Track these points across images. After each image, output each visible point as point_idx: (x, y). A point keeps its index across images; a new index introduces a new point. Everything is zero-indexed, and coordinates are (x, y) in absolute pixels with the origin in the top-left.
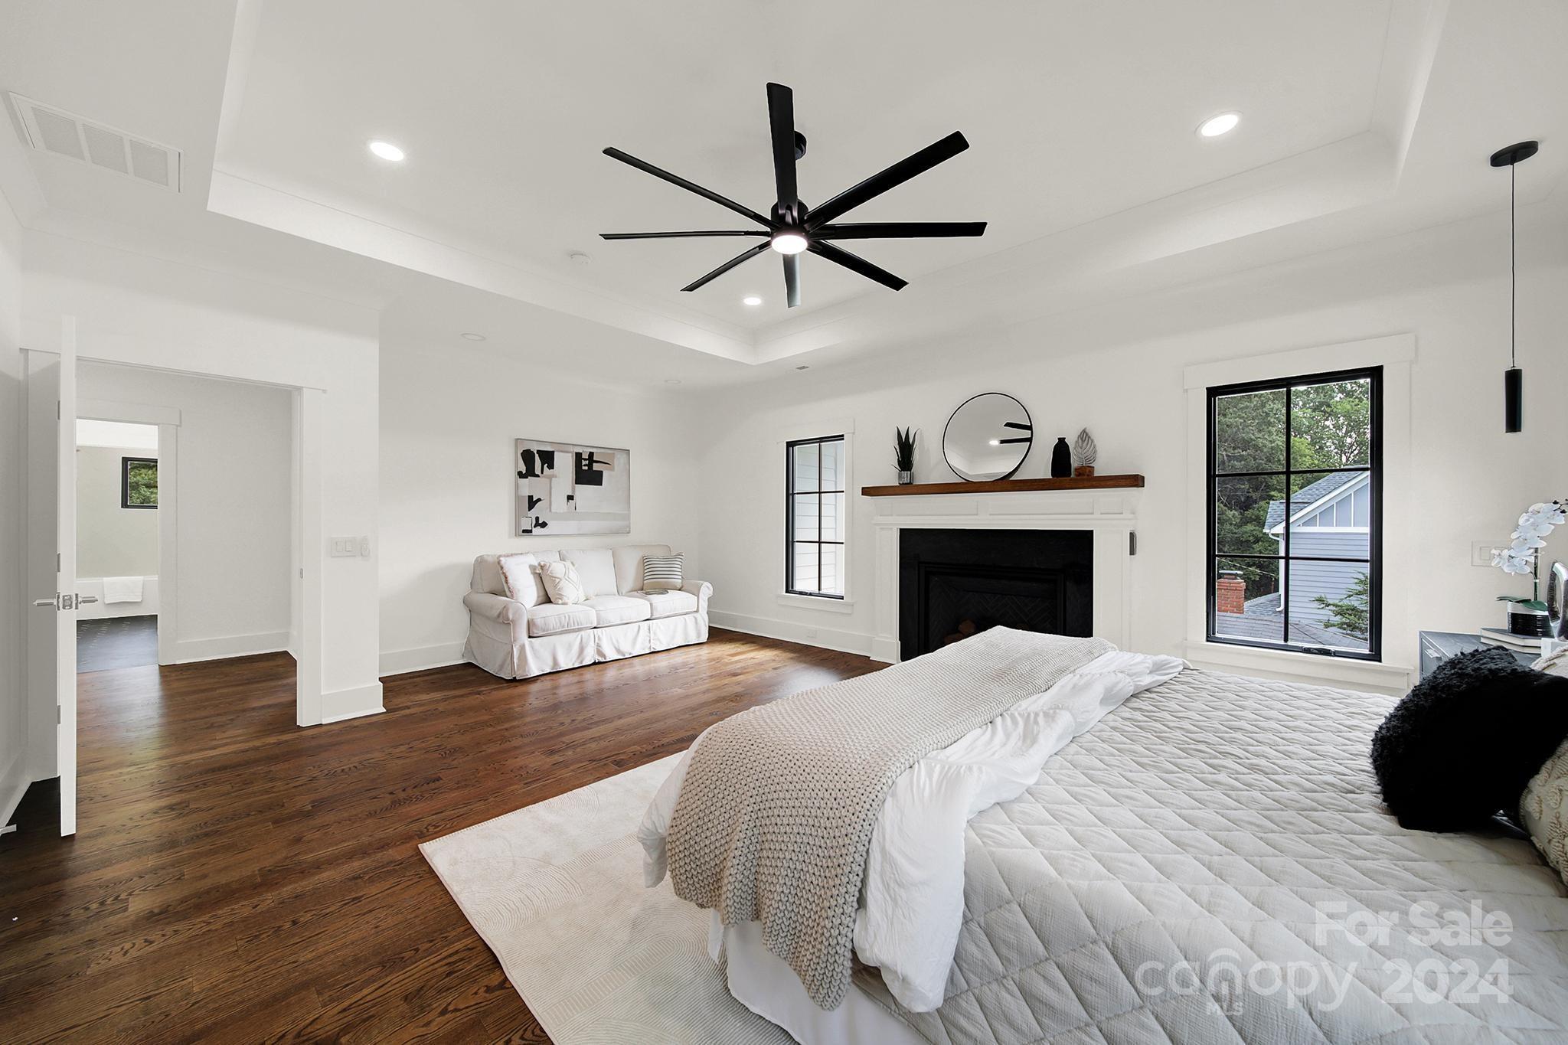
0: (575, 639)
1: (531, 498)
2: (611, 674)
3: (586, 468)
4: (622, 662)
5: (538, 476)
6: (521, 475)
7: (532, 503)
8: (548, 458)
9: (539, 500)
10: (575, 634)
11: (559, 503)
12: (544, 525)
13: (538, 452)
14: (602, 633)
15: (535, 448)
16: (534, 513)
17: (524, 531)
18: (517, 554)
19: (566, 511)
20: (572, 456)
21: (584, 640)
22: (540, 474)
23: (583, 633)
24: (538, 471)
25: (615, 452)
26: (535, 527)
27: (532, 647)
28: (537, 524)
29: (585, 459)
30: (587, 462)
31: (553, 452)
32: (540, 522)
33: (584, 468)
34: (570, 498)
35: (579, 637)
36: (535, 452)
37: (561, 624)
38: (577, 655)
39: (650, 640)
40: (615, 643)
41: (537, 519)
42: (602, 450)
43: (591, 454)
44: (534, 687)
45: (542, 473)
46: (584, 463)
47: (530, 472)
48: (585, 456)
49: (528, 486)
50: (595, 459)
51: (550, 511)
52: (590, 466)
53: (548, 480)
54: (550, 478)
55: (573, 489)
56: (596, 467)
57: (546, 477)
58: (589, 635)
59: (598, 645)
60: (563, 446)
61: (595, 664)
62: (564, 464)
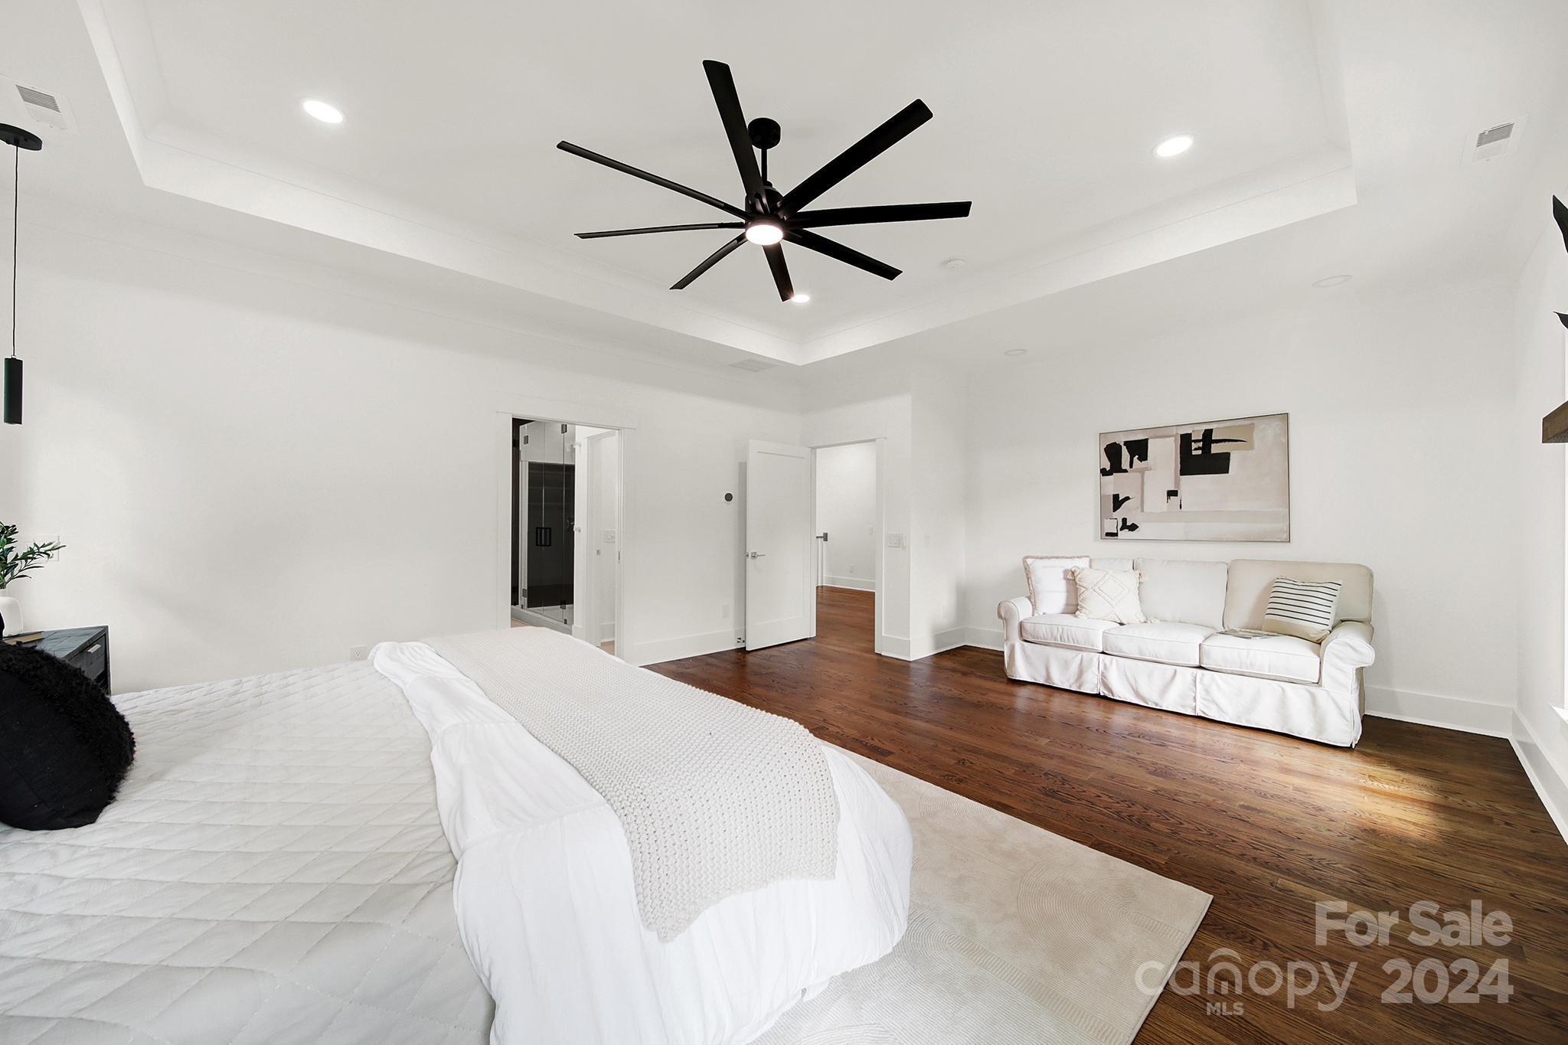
0: (1075, 658)
1: (1116, 497)
2: (1121, 719)
3: (1199, 452)
4: (1142, 712)
5: (1125, 471)
6: (1104, 472)
7: (1117, 502)
8: (1139, 449)
9: (1127, 498)
10: (1075, 653)
11: (1156, 499)
12: (1133, 527)
13: (1126, 443)
14: (1111, 662)
15: (1121, 440)
16: (1120, 514)
17: (1108, 534)
18: (1063, 557)
19: (1165, 510)
20: (1175, 441)
21: (1084, 663)
22: (1128, 468)
23: (1085, 654)
24: (1125, 465)
25: (1254, 421)
26: (1121, 530)
27: (1024, 650)
28: (1124, 526)
29: (1196, 441)
30: (1200, 444)
31: (1147, 440)
32: (1129, 524)
33: (1194, 453)
34: (1172, 493)
35: (1080, 656)
36: (1122, 444)
37: (1052, 635)
38: (1076, 677)
39: (1195, 698)
40: (1133, 683)
41: (1124, 520)
42: (1228, 424)
43: (1208, 434)
44: (1024, 692)
45: (1131, 466)
46: (1194, 446)
47: (1116, 467)
48: (1198, 436)
49: (1116, 484)
50: (1214, 438)
51: (1142, 511)
52: (1206, 448)
53: (1139, 475)
54: (1142, 471)
55: (1177, 483)
56: (1215, 449)
57: (1138, 471)
58: (1092, 659)
59: (1103, 675)
60: (1161, 432)
61: (1097, 696)
62: (1164, 454)
